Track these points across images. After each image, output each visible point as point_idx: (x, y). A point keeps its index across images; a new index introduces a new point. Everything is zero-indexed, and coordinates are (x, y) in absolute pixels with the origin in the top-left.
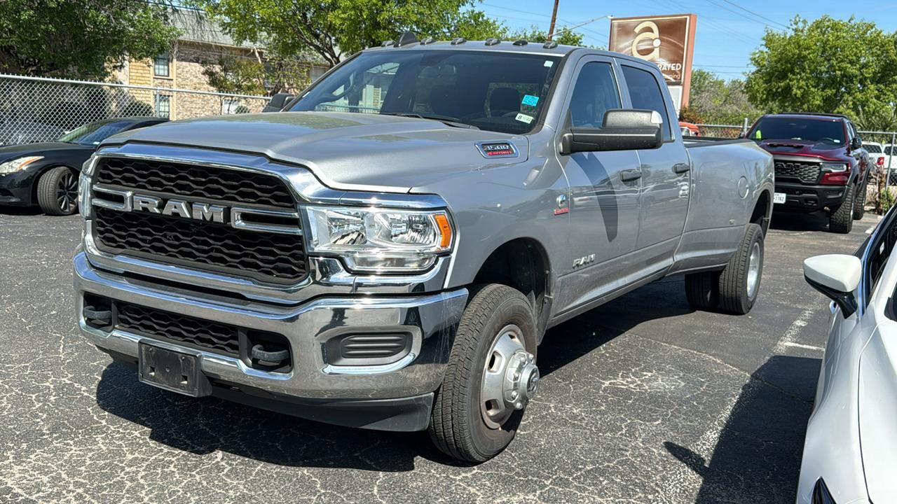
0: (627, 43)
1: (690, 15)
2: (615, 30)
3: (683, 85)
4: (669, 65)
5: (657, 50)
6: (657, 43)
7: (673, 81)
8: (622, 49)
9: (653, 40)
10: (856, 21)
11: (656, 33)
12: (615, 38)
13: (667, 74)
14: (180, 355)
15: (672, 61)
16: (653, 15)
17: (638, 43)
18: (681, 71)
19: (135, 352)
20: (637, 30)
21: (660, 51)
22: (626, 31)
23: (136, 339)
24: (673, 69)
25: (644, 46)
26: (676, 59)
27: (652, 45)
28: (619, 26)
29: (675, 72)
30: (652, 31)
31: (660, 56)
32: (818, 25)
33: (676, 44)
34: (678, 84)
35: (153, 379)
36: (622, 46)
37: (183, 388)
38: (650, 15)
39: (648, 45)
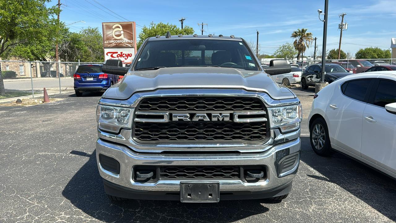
0: (110, 32)
1: (133, 22)
2: (105, 27)
3: (135, 48)
4: (128, 41)
5: (122, 35)
6: (122, 32)
7: (131, 46)
8: (109, 34)
9: (121, 31)
10: (169, 24)
11: (121, 29)
12: (105, 30)
13: (128, 44)
14: (208, 185)
15: (129, 39)
16: (119, 22)
17: (115, 32)
18: (133, 43)
19: (177, 189)
20: (114, 27)
21: (124, 35)
22: (109, 28)
23: (178, 182)
24: (130, 42)
25: (117, 33)
26: (131, 38)
27: (120, 33)
28: (106, 25)
29: (130, 43)
30: (120, 28)
31: (124, 37)
32: (159, 26)
33: (129, 33)
34: (133, 47)
35: (191, 199)
36: (108, 33)
37: (211, 199)
38: (117, 22)
39: (119, 33)
